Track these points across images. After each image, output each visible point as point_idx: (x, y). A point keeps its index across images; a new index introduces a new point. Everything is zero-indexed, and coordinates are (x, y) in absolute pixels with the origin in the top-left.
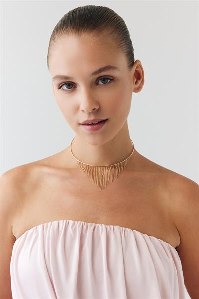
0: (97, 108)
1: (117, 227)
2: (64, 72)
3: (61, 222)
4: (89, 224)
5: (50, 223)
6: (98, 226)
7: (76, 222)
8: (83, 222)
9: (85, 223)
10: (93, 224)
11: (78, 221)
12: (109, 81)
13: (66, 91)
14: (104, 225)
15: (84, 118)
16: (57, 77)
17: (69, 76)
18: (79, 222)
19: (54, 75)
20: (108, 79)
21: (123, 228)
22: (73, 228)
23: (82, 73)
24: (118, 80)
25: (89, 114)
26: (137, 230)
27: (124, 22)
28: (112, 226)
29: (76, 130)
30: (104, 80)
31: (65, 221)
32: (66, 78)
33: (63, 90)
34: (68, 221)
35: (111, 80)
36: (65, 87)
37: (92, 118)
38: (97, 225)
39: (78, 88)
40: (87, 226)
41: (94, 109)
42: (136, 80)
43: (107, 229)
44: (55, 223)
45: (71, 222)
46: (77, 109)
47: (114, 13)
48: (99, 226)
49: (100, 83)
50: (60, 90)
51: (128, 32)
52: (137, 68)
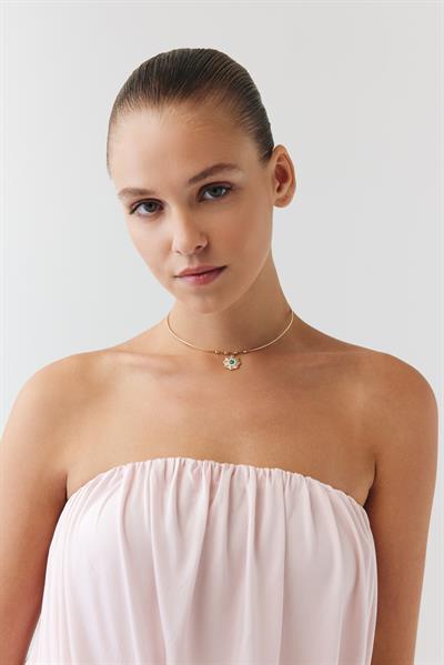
0: (204, 245)
1: (275, 471)
2: (137, 182)
3: (170, 461)
4: (223, 465)
5: (148, 462)
6: (240, 470)
7: (199, 462)
8: (213, 462)
9: (217, 464)
10: (232, 465)
11: (202, 460)
12: (224, 191)
13: (145, 216)
14: (251, 468)
15: (181, 264)
16: (125, 192)
17: (148, 188)
19: (120, 189)
20: (221, 188)
22: (195, 471)
23: (170, 180)
24: (241, 189)
25: (190, 257)
27: (247, 74)
28: (267, 470)
29: (170, 287)
30: (215, 191)
31: (178, 460)
32: (142, 192)
33: (140, 215)
34: (183, 459)
35: (228, 189)
36: (142, 210)
37: (196, 265)
38: (238, 467)
39: (166, 209)
40: (220, 469)
41: (199, 247)
42: (278, 184)
43: (257, 476)
44: (160, 461)
45: (190, 462)
46: (167, 249)
47: (228, 58)
48: (243, 468)
49: (208, 195)
50: (133, 215)
51: (256, 93)
52: (279, 160)
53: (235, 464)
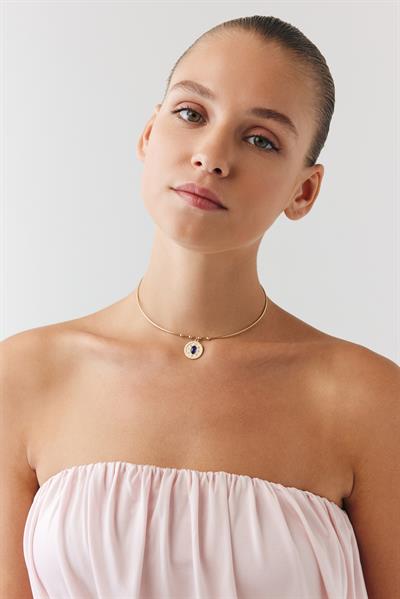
3: (111, 465)
4: (165, 470)
5: (90, 466)
6: (183, 475)
7: (139, 467)
9: (158, 469)
10: (174, 470)
18: (145, 467)
21: (233, 475)
26: (260, 478)
31: (118, 464)
34: (123, 464)
38: (180, 472)
40: (161, 476)
43: (200, 481)
44: (100, 467)
45: (130, 467)
48: (185, 473)
52: (313, 176)
53: (178, 468)
